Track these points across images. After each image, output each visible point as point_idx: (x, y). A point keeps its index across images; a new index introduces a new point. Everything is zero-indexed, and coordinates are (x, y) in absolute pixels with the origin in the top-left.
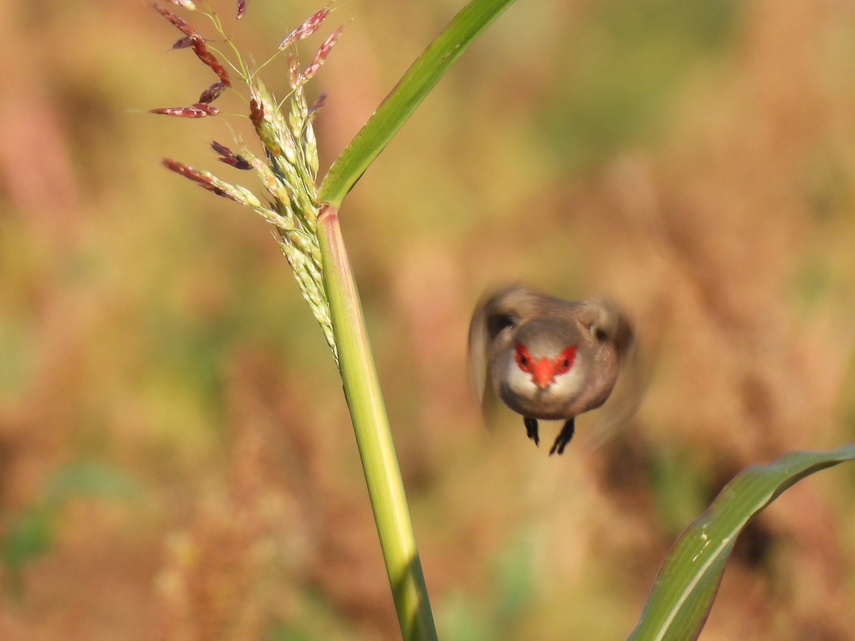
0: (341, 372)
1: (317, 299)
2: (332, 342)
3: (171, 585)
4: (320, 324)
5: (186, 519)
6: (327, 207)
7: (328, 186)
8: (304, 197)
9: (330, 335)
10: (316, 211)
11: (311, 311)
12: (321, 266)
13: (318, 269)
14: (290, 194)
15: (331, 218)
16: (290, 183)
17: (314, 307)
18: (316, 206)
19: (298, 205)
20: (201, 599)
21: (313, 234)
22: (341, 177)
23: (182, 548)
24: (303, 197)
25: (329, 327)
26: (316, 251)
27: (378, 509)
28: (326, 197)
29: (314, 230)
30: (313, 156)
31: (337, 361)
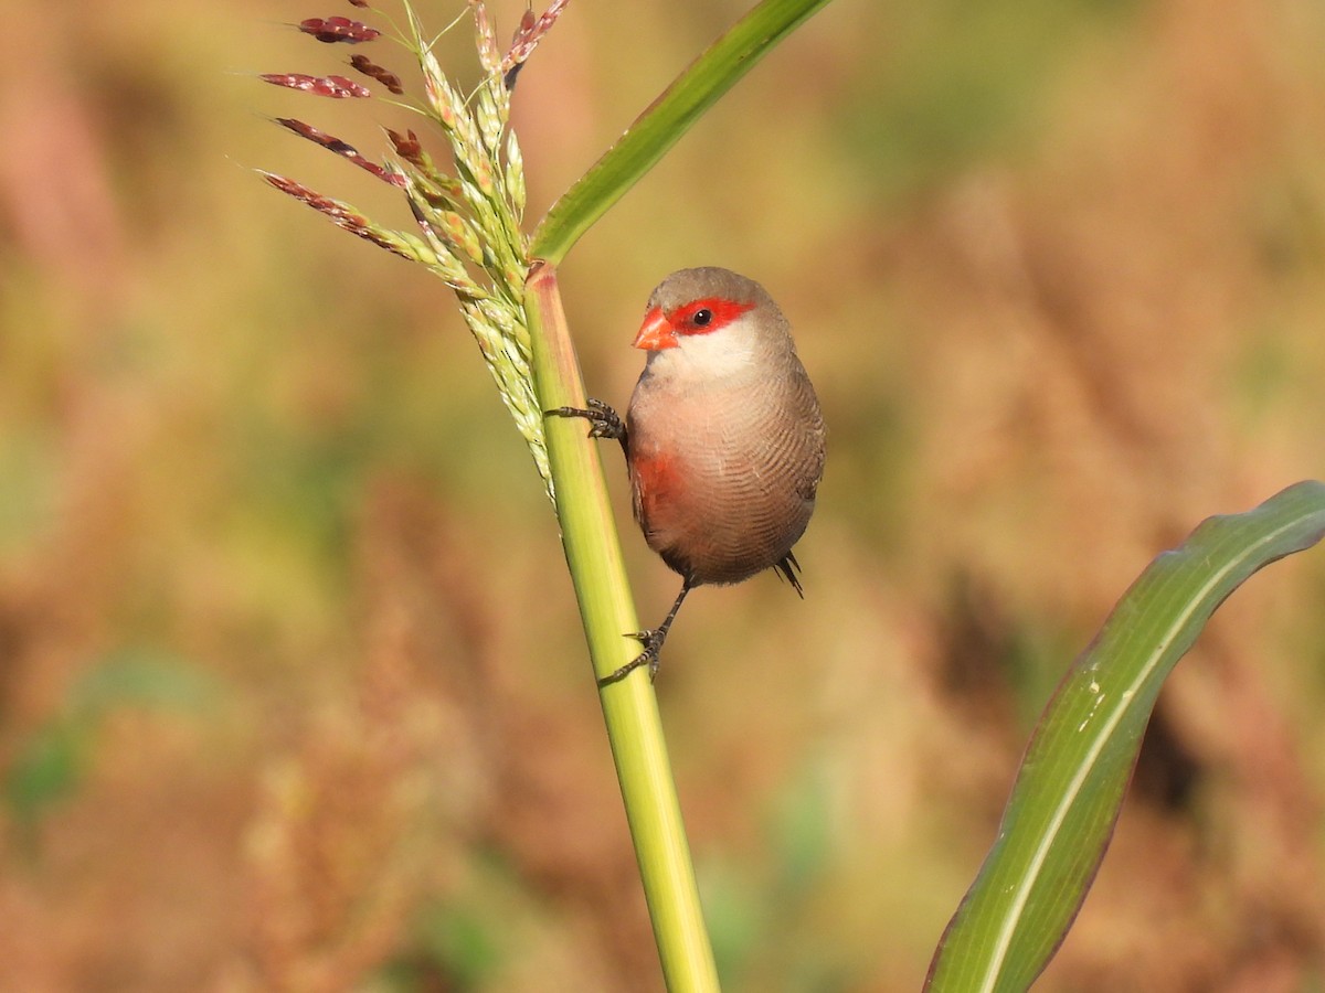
0: (559, 519)
1: (524, 404)
2: (545, 470)
3: (269, 844)
4: (528, 442)
5: (292, 739)
6: (540, 265)
7: (544, 235)
8: (505, 248)
9: (542, 458)
10: (524, 272)
11: (513, 421)
12: (528, 353)
13: (525, 358)
14: (482, 242)
15: (547, 282)
16: (482, 225)
17: (517, 415)
18: (525, 264)
19: (494, 259)
20: (315, 866)
21: (517, 304)
22: (566, 222)
23: (286, 787)
24: (503, 251)
25: (541, 446)
26: (523, 333)
27: (617, 732)
28: (539, 252)
29: (520, 300)
30: (518, 184)
31: (553, 501)
